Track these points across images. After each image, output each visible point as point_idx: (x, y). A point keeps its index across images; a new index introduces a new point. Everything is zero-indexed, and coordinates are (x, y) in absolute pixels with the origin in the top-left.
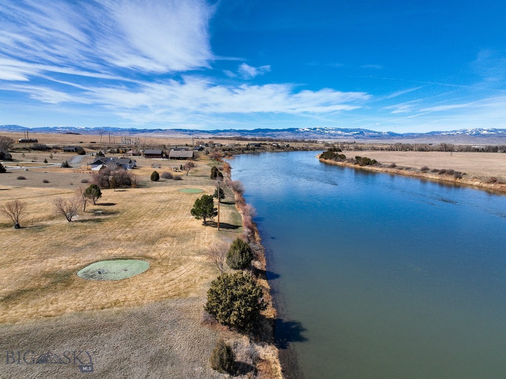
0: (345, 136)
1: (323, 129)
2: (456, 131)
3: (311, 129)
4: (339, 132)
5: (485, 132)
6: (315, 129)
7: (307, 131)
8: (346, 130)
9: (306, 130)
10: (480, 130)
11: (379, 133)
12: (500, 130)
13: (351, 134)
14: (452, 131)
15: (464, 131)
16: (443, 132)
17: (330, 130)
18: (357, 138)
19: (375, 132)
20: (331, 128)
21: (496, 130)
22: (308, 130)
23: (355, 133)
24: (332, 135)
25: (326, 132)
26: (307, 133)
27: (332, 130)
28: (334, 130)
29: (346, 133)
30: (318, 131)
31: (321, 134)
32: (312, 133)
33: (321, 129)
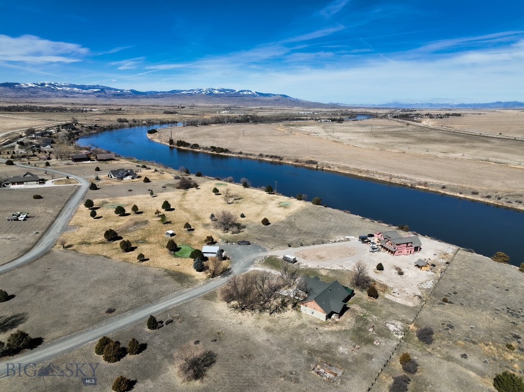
0: (84, 94)
1: (54, 85)
2: (193, 90)
3: (39, 85)
4: (75, 89)
5: (216, 92)
6: (43, 84)
7: (32, 87)
8: (83, 87)
9: (30, 85)
10: (213, 89)
11: (122, 91)
12: (228, 90)
13: (90, 91)
14: (190, 91)
15: (200, 90)
16: (182, 91)
18: (99, 96)
19: (117, 90)
20: (63, 84)
21: (223, 90)
22: (34, 86)
23: (95, 90)
24: (66, 92)
25: (59, 89)
26: (33, 89)
27: (65, 86)
28: (68, 86)
29: (84, 91)
30: (47, 87)
31: (52, 91)
32: (41, 90)
33: (50, 84)
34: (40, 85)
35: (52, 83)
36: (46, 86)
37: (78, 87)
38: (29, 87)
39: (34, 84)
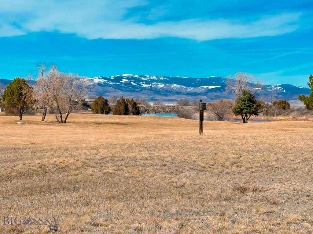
1: (137, 80)
3: (110, 80)
4: (175, 86)
6: (119, 79)
7: (99, 84)
8: (189, 82)
9: (96, 81)
11: (264, 87)
17: (153, 81)
22: (102, 81)
23: (211, 87)
25: (145, 86)
26: (100, 89)
27: (157, 81)
28: (162, 82)
29: (190, 89)
30: (125, 83)
31: (133, 91)
32: (112, 89)
33: (132, 78)
34: (112, 81)
35: (136, 76)
36: (124, 80)
37: (180, 82)
38: (94, 85)
39: (104, 78)
